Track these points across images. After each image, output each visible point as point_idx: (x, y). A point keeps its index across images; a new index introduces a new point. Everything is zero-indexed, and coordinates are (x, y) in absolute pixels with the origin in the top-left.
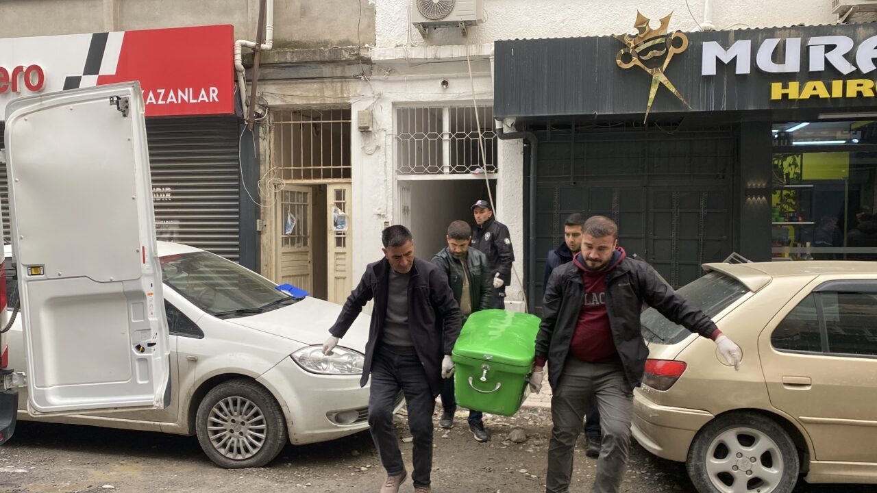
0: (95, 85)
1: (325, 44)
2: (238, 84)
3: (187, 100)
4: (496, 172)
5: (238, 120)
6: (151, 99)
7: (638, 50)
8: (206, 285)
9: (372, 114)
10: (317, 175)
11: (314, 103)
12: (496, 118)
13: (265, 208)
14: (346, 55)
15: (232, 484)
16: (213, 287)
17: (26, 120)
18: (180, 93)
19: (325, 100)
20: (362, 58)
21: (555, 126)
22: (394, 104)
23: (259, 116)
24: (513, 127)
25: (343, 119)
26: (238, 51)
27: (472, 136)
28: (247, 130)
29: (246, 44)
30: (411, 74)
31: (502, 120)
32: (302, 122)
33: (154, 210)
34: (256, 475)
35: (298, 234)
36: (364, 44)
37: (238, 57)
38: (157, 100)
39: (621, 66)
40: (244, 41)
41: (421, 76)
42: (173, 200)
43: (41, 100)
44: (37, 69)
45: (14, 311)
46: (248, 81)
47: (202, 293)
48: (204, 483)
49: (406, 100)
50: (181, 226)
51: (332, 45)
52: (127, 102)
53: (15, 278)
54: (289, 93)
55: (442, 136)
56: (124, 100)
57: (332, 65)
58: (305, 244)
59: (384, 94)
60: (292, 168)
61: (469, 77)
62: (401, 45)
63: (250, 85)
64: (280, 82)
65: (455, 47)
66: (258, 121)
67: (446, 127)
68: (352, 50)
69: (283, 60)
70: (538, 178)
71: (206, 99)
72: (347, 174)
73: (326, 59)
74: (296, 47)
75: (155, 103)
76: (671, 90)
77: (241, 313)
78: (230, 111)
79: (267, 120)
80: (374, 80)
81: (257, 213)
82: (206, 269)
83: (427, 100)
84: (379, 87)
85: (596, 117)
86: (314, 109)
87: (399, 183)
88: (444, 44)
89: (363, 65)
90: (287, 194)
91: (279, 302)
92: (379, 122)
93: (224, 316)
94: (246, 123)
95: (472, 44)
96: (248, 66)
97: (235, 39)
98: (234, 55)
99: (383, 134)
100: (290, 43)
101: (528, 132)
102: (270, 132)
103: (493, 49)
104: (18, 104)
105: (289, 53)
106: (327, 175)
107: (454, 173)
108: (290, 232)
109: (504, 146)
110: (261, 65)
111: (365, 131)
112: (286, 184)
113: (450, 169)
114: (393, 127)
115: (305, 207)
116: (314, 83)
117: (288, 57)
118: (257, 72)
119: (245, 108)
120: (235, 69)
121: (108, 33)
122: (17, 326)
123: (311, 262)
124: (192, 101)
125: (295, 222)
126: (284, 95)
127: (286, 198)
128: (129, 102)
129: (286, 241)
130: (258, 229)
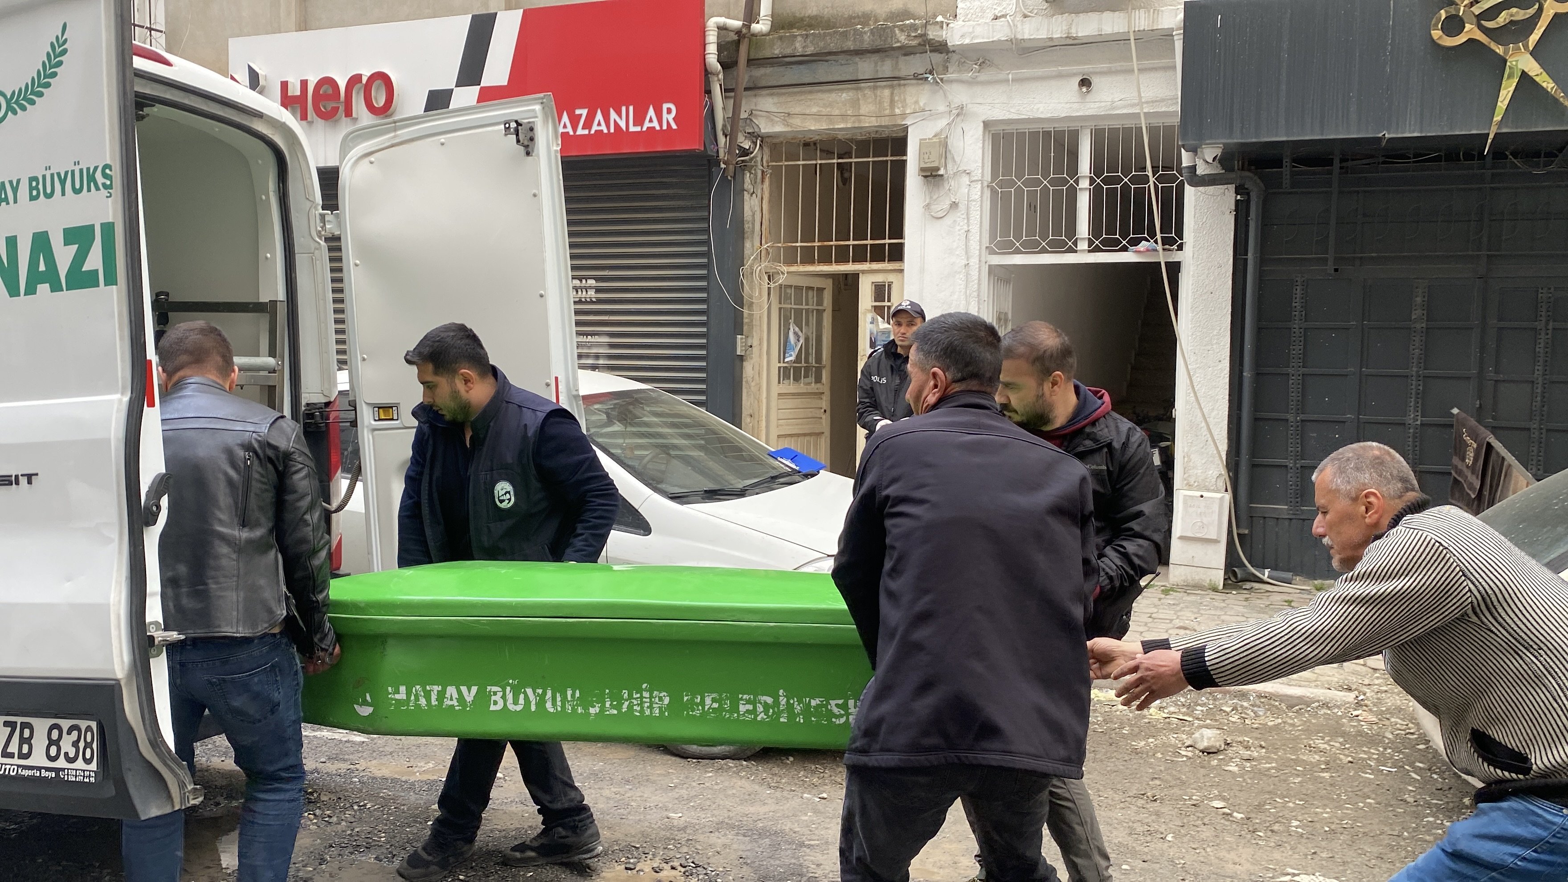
0: (474, 103)
1: (865, 19)
2: (710, 98)
3: (624, 128)
4: (1180, 248)
5: (709, 161)
6: (565, 126)
7: (1477, 10)
8: (657, 446)
9: (944, 144)
10: (842, 256)
11: (842, 126)
12: (1183, 146)
13: (751, 316)
14: (902, 38)
15: (694, 784)
16: (665, 449)
17: (371, 163)
18: (613, 115)
19: (860, 121)
20: (930, 42)
21: (1298, 160)
22: (986, 124)
23: (745, 152)
24: (1216, 163)
25: (891, 156)
26: (712, 38)
27: (1133, 180)
28: (724, 177)
29: (725, 24)
30: (1018, 68)
31: (1194, 150)
32: (819, 162)
33: (574, 318)
34: (734, 772)
35: (807, 361)
36: (935, 16)
37: (712, 49)
38: (575, 128)
39: (1440, 42)
40: (722, 20)
41: (1039, 71)
42: (599, 301)
43: (395, 129)
44: (383, 78)
45: (351, 480)
46: (727, 90)
47: (647, 459)
48: (647, 780)
49: (1011, 117)
50: (612, 346)
51: (876, 21)
52: (532, 129)
53: (354, 423)
54: (797, 109)
55: (1077, 182)
56: (529, 126)
57: (875, 57)
58: (818, 380)
59: (970, 106)
60: (798, 244)
61: (1133, 71)
62: (1004, 16)
63: (730, 97)
64: (783, 90)
65: (1107, 15)
66: (743, 161)
67: (1085, 166)
68: (914, 27)
69: (788, 51)
70: (1262, 261)
71: (655, 124)
72: (897, 254)
73: (865, 46)
74: (811, 26)
75: (571, 133)
76: (1544, 85)
77: (713, 495)
78: (698, 147)
79: (759, 159)
80: (951, 81)
81: (737, 325)
82: (655, 419)
83: (1049, 115)
84: (959, 94)
85: (1384, 143)
86: (839, 137)
87: (992, 269)
88: (1086, 11)
89: (931, 54)
90: (789, 291)
91: (774, 478)
92: (957, 159)
93: (685, 500)
94: (723, 166)
95: (1140, 8)
96: (728, 65)
97: (706, 17)
98: (705, 45)
99: (965, 180)
100: (802, 19)
101: (1247, 174)
102: (763, 181)
103: (1181, 16)
104: (359, 136)
105: (799, 38)
106: (860, 256)
107: (1097, 250)
108: (792, 358)
109: (1196, 200)
110: (750, 62)
111: (931, 175)
112: (787, 273)
113: (1090, 243)
114: (983, 166)
115: (820, 313)
116: (842, 90)
117: (798, 45)
118: (743, 74)
119: (722, 140)
120: (706, 70)
121: (496, 14)
122: (356, 503)
123: (828, 412)
124: (632, 129)
125: (802, 341)
126: (789, 114)
127: (788, 298)
128: (535, 129)
129: (785, 373)
130: (738, 353)
